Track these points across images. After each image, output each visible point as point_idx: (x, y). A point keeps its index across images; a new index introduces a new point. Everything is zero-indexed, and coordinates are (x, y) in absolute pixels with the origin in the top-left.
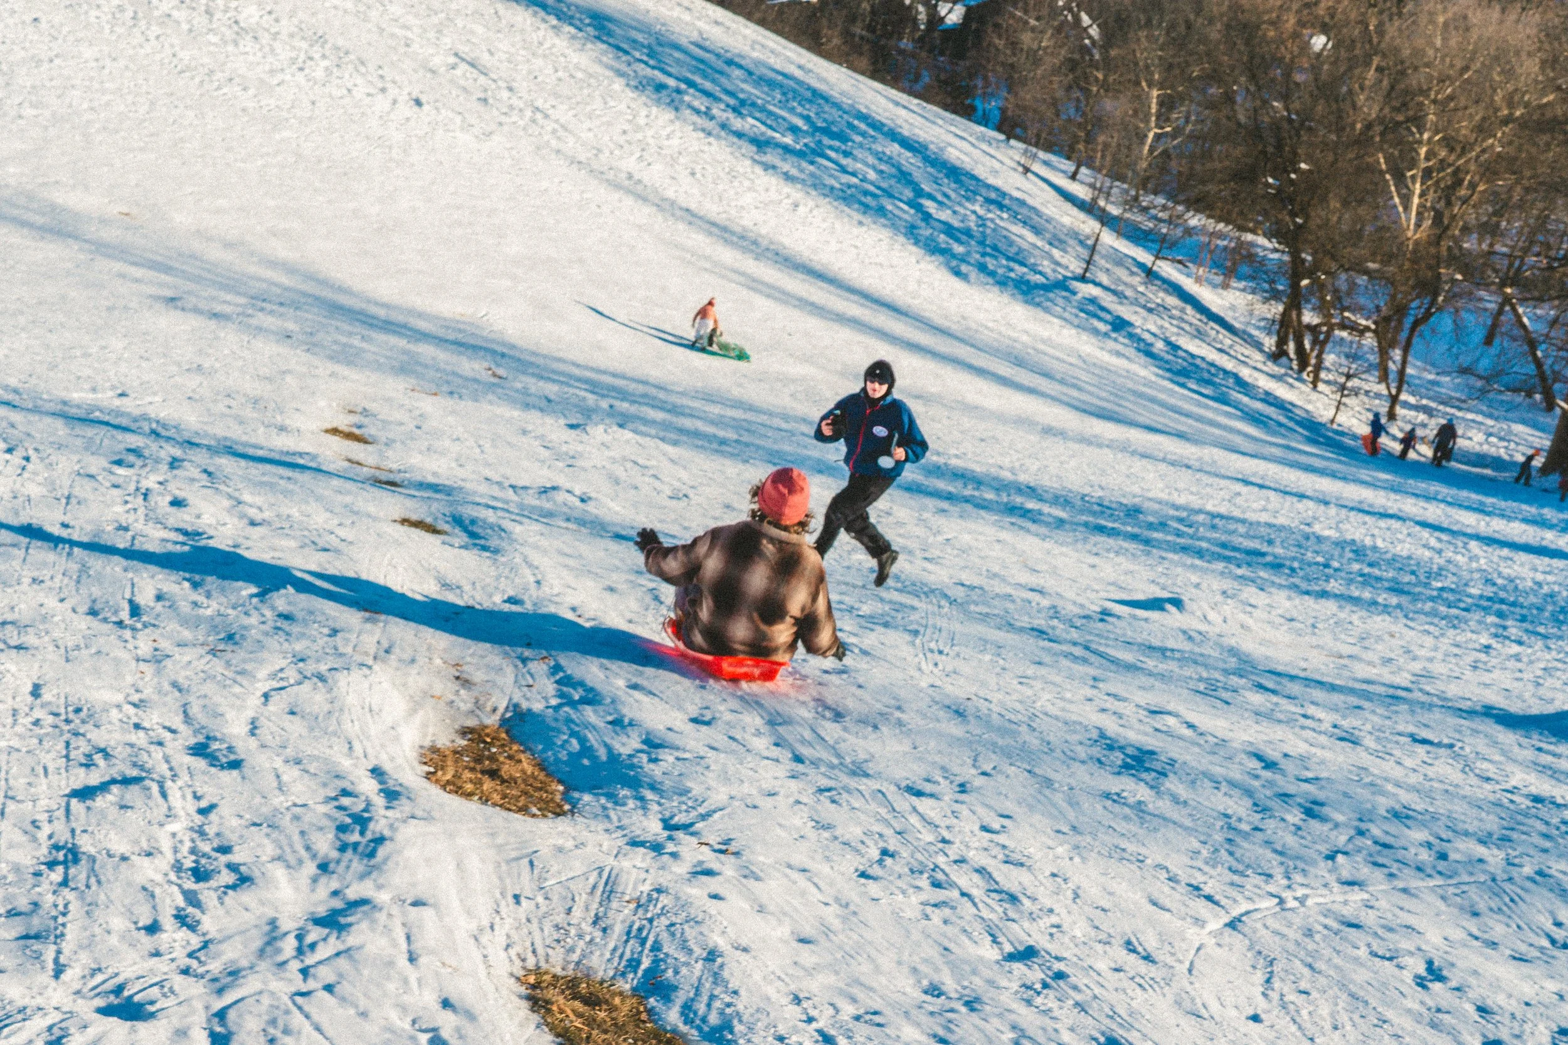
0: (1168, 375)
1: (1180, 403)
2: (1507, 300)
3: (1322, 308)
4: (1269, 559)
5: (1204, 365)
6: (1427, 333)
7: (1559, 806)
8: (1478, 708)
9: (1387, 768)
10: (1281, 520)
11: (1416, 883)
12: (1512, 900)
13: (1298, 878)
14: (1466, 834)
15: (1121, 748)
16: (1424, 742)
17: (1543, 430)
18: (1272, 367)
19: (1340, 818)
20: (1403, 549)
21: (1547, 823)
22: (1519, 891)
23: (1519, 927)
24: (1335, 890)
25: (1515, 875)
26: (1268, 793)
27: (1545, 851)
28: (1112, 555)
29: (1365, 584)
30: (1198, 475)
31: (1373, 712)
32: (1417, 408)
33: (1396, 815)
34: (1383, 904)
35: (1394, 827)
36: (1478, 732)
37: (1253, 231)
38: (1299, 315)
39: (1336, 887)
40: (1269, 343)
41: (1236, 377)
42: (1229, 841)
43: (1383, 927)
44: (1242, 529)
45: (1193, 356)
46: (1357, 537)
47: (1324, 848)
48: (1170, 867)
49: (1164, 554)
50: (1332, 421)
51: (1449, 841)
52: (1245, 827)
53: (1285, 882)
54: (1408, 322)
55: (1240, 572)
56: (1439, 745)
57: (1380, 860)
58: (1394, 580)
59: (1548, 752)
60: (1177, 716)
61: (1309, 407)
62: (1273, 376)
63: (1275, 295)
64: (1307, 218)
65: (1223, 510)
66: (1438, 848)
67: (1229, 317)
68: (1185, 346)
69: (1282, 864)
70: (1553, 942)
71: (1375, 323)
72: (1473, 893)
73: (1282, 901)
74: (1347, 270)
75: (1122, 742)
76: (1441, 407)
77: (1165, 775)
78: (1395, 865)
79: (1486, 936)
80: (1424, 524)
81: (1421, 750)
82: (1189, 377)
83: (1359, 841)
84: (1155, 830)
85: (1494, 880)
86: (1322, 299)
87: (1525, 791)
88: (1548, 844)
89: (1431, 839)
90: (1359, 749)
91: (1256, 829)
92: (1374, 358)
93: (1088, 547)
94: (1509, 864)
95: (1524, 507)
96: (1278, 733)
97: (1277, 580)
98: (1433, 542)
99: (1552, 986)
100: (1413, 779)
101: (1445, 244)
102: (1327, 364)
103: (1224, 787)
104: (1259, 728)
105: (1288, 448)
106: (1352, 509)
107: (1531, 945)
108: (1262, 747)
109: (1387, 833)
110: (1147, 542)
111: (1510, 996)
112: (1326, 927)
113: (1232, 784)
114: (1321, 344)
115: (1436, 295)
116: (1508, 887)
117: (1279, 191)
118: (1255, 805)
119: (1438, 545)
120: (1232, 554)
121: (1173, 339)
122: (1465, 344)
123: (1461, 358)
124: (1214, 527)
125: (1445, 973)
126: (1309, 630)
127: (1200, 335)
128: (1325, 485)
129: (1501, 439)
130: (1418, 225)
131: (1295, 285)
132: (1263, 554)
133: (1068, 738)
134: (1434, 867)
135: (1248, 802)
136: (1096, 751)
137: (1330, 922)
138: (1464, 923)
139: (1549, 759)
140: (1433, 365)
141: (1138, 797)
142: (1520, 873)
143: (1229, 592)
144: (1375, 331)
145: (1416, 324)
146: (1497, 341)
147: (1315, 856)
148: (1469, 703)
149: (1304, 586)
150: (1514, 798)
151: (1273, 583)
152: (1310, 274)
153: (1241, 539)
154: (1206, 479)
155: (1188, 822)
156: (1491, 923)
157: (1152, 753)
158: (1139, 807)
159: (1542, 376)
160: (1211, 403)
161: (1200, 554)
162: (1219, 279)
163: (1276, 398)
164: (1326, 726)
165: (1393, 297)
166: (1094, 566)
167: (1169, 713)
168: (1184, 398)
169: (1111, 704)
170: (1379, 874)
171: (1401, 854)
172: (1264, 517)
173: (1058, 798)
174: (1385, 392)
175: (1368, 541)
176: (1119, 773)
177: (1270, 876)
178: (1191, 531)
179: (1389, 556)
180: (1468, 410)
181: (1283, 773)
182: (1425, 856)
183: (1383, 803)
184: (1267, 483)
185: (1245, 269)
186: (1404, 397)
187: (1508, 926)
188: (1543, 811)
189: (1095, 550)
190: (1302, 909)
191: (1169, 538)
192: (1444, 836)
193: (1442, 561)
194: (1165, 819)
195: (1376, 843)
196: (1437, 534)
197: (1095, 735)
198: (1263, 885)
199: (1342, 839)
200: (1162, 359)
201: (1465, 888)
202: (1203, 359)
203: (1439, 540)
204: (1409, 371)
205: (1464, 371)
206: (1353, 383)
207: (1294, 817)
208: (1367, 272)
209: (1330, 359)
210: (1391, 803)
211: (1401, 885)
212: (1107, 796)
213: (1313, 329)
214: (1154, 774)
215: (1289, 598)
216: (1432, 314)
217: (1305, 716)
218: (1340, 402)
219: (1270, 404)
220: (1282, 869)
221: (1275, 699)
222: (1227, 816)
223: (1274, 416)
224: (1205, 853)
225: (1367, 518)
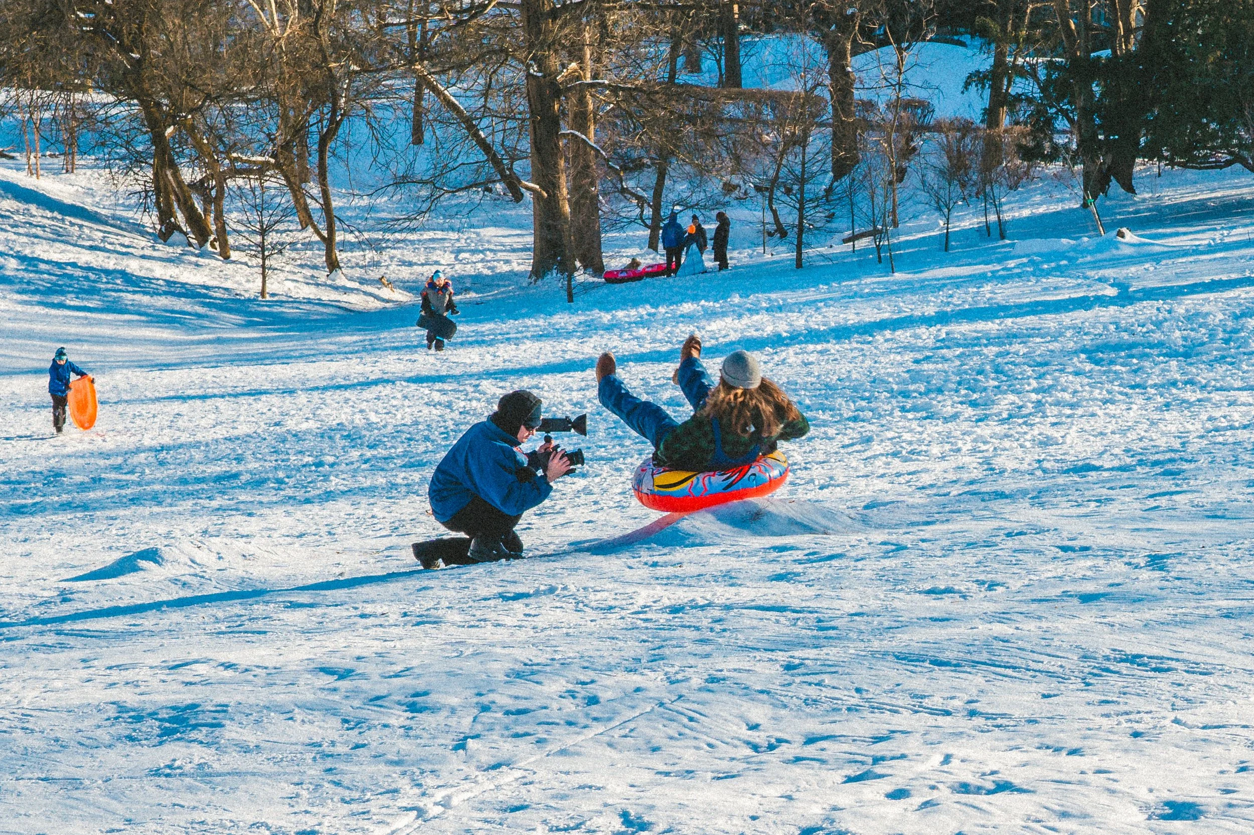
0: (37, 298)
1: (65, 329)
2: (422, 83)
3: (200, 156)
4: (245, 478)
5: (78, 273)
6: (341, 151)
7: (702, 608)
8: (566, 547)
9: (488, 635)
10: (243, 429)
11: (570, 739)
12: (691, 719)
13: (429, 781)
14: (610, 668)
15: (152, 715)
16: (518, 597)
17: (520, 227)
18: (164, 250)
19: (454, 701)
20: (404, 416)
21: (697, 629)
22: (695, 706)
23: (710, 745)
24: (480, 779)
25: (684, 692)
26: (356, 703)
27: (708, 656)
28: (46, 535)
29: (374, 469)
30: (120, 408)
31: (444, 587)
32: (359, 245)
33: (519, 675)
34: (542, 774)
35: (522, 688)
36: (576, 570)
37: (83, 88)
38: (176, 174)
39: (481, 776)
40: (150, 220)
41: (123, 274)
42: (329, 770)
43: (554, 797)
44: (198, 455)
45: (58, 264)
46: (343, 418)
47: (449, 740)
48: (269, 822)
49: (113, 514)
50: (263, 293)
51: (592, 682)
52: (341, 749)
53: (417, 791)
54: (313, 142)
55: (215, 504)
56: (537, 593)
57: (520, 730)
58: (405, 454)
59: (665, 565)
60: (206, 661)
61: (228, 284)
62: (169, 260)
63: (137, 160)
64: (145, 49)
65: (166, 440)
66: (583, 693)
67: (88, 204)
68: (45, 256)
69: (404, 773)
70: (755, 748)
71: (274, 156)
72: (645, 729)
73: (421, 812)
74: (215, 99)
75: (150, 708)
76: (388, 236)
77: (220, 725)
78: (540, 728)
79: (676, 768)
80: (419, 380)
81: (518, 605)
82: (63, 293)
83: (486, 717)
84: (234, 789)
85: (661, 704)
86: (198, 145)
87: (658, 606)
88: (708, 648)
89: (571, 687)
90: (444, 627)
91: (357, 747)
92: (286, 200)
93: (12, 535)
94: (672, 683)
95: (529, 322)
96: (338, 641)
97: (265, 499)
98: (437, 396)
99: (773, 791)
100: (521, 635)
101: (326, 34)
102: (232, 225)
103: (299, 715)
104: (313, 644)
105: (219, 341)
106: (325, 389)
107: (732, 759)
108: (325, 659)
109: (517, 698)
110: (85, 507)
111: (731, 816)
112: (486, 821)
113: (309, 708)
114: (215, 201)
115: (335, 98)
116: (679, 706)
117: (97, 25)
118: (345, 721)
119: (445, 399)
120: (197, 487)
121: (27, 252)
122: (393, 148)
123: (393, 168)
124: (162, 463)
125: (646, 819)
126: (326, 538)
127: (59, 237)
128: (280, 372)
129: (474, 252)
130: (284, 21)
131: (158, 138)
132: (236, 476)
133: (79, 726)
134: (587, 715)
135: (335, 722)
136: (122, 729)
137: (486, 814)
138: (645, 763)
139: (670, 570)
140: (362, 186)
141: (196, 761)
142: (689, 688)
143: (211, 529)
144: (278, 166)
145: (323, 141)
146: (427, 136)
147: (440, 751)
148: (552, 547)
149: (300, 494)
150: (649, 616)
151: (261, 503)
152: (173, 119)
153: (202, 468)
154: (131, 410)
155: (268, 768)
156: (678, 752)
157: (193, 706)
158: (204, 773)
159: (496, 161)
160: (104, 316)
161: (156, 499)
162: (59, 161)
163: (183, 285)
164: (393, 618)
165: (285, 118)
166: (28, 555)
167: (196, 662)
168: (66, 320)
169: (115, 676)
170: (524, 745)
171: (541, 715)
172: (221, 432)
173: (95, 794)
174: (316, 238)
175: (358, 420)
176: (161, 743)
177: (396, 791)
178: (134, 477)
179: (390, 429)
180: (424, 229)
181: (364, 676)
182: (570, 706)
183: (499, 669)
184: (210, 391)
185: (88, 137)
186: (339, 237)
187: (697, 748)
188: (688, 619)
189: (21, 536)
190: (450, 812)
191: (110, 493)
192: (582, 678)
193: (456, 415)
194: (239, 774)
195: (507, 713)
196: (438, 386)
197: (112, 712)
198: (391, 803)
199: (467, 721)
200: (21, 281)
201: (632, 725)
202: (74, 265)
203: (443, 392)
204: (335, 203)
205: (401, 181)
206: (272, 238)
207: (398, 718)
208: (242, 97)
209: (233, 218)
210: (508, 665)
211: (554, 747)
212: (157, 773)
213: (200, 187)
214: (204, 730)
215: (288, 513)
216: (338, 124)
217: (363, 616)
218: (263, 267)
219: (180, 295)
220: (406, 780)
221: (319, 611)
222: (313, 745)
223: (188, 308)
224: (304, 793)
225: (347, 394)
